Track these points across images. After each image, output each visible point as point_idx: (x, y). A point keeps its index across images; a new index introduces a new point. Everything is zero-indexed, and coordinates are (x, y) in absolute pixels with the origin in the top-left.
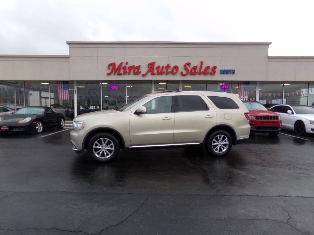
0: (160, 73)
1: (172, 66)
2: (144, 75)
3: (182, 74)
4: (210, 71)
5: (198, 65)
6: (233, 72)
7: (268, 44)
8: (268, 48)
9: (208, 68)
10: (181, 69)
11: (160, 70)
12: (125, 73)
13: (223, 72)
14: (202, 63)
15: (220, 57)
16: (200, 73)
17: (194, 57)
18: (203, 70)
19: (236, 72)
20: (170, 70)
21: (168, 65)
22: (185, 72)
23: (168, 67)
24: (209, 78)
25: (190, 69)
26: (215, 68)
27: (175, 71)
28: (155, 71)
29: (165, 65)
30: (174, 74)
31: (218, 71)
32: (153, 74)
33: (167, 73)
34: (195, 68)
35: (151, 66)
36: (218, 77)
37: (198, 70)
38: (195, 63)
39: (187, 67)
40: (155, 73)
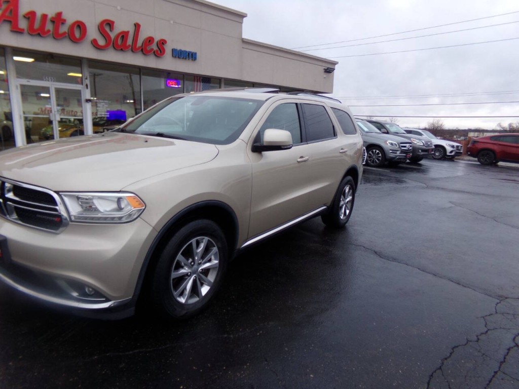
0: (40, 33)
1: (70, 17)
3: (94, 43)
4: (154, 47)
5: (131, 30)
6: (192, 56)
7: (242, 16)
8: (242, 23)
9: (150, 40)
10: (93, 33)
11: (37, 25)
13: (179, 54)
14: (137, 26)
15: (172, 22)
16: (134, 49)
17: (119, 8)
18: (139, 43)
19: (199, 57)
20: (64, 29)
21: (59, 15)
22: (101, 42)
23: (58, 19)
24: (151, 62)
25: (113, 35)
26: (163, 42)
27: (77, 35)
28: (23, 24)
29: (51, 14)
30: (75, 41)
31: (168, 48)
32: (17, 31)
33: (57, 36)
34: (124, 35)
36: (168, 63)
37: (130, 42)
38: (123, 25)
39: (107, 29)
40: (23, 30)
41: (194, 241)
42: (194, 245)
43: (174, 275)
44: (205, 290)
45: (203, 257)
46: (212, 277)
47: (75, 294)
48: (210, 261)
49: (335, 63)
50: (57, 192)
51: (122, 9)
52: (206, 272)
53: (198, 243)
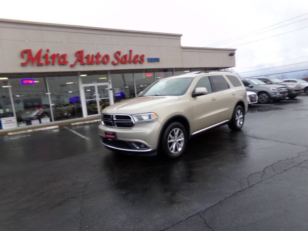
0: (91, 63)
1: (103, 54)
2: (72, 66)
3: (114, 64)
4: (139, 59)
5: (127, 53)
6: (157, 60)
7: (180, 36)
8: (180, 39)
9: (137, 56)
10: (112, 58)
11: (90, 60)
12: (47, 63)
13: (151, 60)
14: (131, 51)
15: (146, 46)
16: (130, 62)
17: (122, 45)
18: (132, 59)
19: (160, 60)
20: (100, 59)
21: (98, 54)
22: (116, 62)
23: (98, 56)
24: (138, 66)
25: (120, 57)
26: (143, 56)
27: (106, 60)
28: (85, 61)
29: (95, 54)
30: (105, 63)
31: (145, 58)
32: (83, 64)
33: (98, 63)
34: (125, 57)
35: (79, 55)
36: (146, 65)
37: (128, 59)
38: (124, 52)
39: (118, 55)
40: (85, 63)
41: (174, 130)
42: (175, 131)
43: (169, 141)
44: (180, 149)
45: (178, 136)
46: (182, 144)
47: (138, 148)
48: (180, 138)
49: (234, 50)
50: (131, 115)
51: (124, 45)
52: (180, 142)
53: (176, 131)
